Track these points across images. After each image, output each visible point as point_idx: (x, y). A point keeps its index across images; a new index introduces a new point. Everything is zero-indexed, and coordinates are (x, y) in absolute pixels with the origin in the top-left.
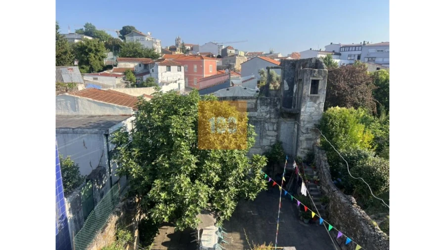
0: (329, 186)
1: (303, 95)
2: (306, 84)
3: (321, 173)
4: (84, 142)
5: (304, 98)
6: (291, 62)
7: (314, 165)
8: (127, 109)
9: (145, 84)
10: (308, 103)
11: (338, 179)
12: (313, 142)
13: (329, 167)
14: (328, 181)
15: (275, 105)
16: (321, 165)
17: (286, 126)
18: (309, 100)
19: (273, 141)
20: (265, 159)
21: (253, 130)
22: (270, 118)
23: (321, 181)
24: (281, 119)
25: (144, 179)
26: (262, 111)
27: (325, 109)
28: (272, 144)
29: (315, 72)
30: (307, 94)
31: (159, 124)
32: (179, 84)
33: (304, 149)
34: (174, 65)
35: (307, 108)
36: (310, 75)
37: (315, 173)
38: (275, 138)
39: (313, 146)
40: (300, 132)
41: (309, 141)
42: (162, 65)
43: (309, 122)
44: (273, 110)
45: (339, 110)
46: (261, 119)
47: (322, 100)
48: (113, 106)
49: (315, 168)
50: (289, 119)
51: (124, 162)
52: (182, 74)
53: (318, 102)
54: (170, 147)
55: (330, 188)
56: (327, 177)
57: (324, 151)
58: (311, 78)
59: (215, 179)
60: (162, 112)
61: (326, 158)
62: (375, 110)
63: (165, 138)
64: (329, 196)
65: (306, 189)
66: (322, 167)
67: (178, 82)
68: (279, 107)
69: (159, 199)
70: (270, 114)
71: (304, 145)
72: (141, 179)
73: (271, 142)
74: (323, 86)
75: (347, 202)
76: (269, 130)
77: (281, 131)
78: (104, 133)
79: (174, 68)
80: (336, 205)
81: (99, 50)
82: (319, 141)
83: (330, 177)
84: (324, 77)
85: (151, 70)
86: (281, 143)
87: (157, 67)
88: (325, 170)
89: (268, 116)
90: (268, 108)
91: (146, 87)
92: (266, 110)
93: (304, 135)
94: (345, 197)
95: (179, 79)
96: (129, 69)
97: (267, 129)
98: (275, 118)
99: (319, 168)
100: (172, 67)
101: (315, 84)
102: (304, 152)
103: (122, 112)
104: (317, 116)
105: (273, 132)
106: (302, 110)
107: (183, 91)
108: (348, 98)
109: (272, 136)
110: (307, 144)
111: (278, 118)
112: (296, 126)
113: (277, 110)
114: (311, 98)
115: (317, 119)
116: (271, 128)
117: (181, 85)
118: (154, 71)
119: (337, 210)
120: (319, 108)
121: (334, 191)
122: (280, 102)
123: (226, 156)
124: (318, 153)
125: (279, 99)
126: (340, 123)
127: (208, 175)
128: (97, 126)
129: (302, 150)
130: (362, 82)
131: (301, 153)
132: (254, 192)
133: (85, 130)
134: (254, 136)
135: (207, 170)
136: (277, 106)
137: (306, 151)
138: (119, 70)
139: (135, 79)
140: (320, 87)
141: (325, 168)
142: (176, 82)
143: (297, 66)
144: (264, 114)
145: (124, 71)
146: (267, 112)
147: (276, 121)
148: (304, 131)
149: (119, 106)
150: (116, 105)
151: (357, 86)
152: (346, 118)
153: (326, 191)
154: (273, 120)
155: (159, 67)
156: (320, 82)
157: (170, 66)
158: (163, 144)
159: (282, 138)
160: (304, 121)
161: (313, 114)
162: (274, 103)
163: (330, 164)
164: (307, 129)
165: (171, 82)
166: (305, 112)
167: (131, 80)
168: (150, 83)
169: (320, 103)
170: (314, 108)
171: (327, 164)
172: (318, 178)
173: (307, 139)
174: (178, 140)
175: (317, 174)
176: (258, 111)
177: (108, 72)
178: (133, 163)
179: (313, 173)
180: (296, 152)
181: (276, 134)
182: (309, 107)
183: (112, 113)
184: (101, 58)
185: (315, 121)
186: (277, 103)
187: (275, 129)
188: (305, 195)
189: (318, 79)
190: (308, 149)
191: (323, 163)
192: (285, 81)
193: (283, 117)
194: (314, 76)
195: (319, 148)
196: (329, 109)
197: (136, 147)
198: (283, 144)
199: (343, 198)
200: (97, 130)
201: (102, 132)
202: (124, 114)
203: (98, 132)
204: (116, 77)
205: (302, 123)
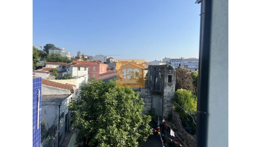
0: (182, 131)
1: (165, 83)
2: (166, 78)
3: (177, 125)
4: (45, 110)
5: (165, 85)
6: (154, 67)
7: (173, 121)
8: (67, 91)
9: (65, 78)
10: (167, 87)
11: (186, 127)
12: (171, 108)
13: (181, 121)
14: (182, 129)
15: (150, 88)
16: (177, 120)
17: (156, 99)
18: (167, 86)
19: (149, 108)
20: (150, 117)
21: (143, 101)
22: (147, 95)
23: (177, 129)
24: (153, 96)
25: (91, 130)
26: (143, 91)
27: (176, 90)
28: (149, 110)
29: (170, 71)
30: (166, 82)
31: (97, 98)
32: (85, 78)
33: (166, 112)
34: (82, 67)
35: (167, 90)
36: (168, 73)
37: (174, 125)
38: (150, 106)
39: (171, 110)
40: (164, 103)
41: (169, 108)
42: (75, 66)
43: (168, 97)
44: (149, 91)
45: (183, 91)
46: (143, 95)
47: (174, 86)
48: (58, 90)
49: (173, 123)
50: (157, 96)
51: (78, 120)
52: (86, 72)
53: (172, 87)
54: (104, 111)
55: (183, 132)
56: (181, 127)
57: (177, 113)
58: (168, 75)
59: (128, 128)
60: (97, 91)
61: (179, 116)
62: (195, 92)
63: (101, 106)
64: (183, 137)
65: (174, 133)
66: (178, 122)
67: (85, 76)
68: (152, 89)
69: (102, 140)
70: (147, 93)
71: (166, 110)
72: (89, 129)
73: (148, 109)
74: (174, 78)
75: (194, 139)
76: (147, 102)
77: (153, 102)
78: (59, 104)
79: (82, 69)
80: (188, 142)
81: (35, 57)
82: (174, 107)
83: (183, 126)
84: (174, 74)
85: (68, 70)
86: (154, 109)
87: (72, 68)
88: (179, 123)
89: (147, 94)
90: (146, 90)
91: (66, 79)
92: (145, 91)
93: (166, 104)
94: (193, 136)
95: (85, 75)
96: (54, 68)
97: (146, 101)
98: (150, 95)
99: (176, 122)
100: (81, 68)
101: (170, 77)
102: (166, 114)
103: (63, 93)
104: (172, 94)
105: (149, 103)
106: (165, 91)
107: (87, 82)
108: (182, 85)
109: (149, 105)
110: (168, 109)
111: (152, 95)
112: (161, 100)
113: (151, 91)
114: (169, 85)
115: (172, 96)
116: (148, 101)
117: (86, 78)
118: (70, 70)
119: (189, 144)
120: (172, 89)
121: (186, 134)
122: (152, 87)
123: (133, 115)
124: (174, 114)
125: (152, 85)
126: (184, 97)
127: (125, 126)
128: (53, 101)
129: (165, 113)
130: (187, 77)
131: (165, 114)
132: (146, 136)
133: (47, 103)
134: (144, 104)
135: (125, 122)
136: (151, 88)
137: (167, 113)
138: (47, 69)
139: (58, 74)
140: (172, 79)
141: (179, 122)
142: (83, 76)
143: (157, 68)
144: (144, 93)
145: (50, 70)
146: (146, 92)
147: (151, 97)
148: (166, 102)
149: (62, 89)
150: (60, 89)
151: (185, 80)
152: (186, 94)
153: (182, 134)
154: (149, 97)
155: (73, 68)
156: (172, 77)
157: (80, 68)
158: (100, 108)
159: (154, 106)
160: (166, 97)
161: (170, 93)
162: (149, 87)
163: (181, 119)
164: (167, 101)
165: (81, 77)
166: (166, 92)
167: (55, 75)
168: (68, 77)
169: (173, 87)
170: (170, 90)
171: (180, 119)
172: (176, 127)
173: (168, 106)
174: (109, 106)
175: (175, 126)
176: (141, 91)
177: (40, 71)
178: (82, 120)
179: (172, 125)
180: (162, 114)
181: (151, 104)
182: (168, 89)
183: (58, 94)
184: (36, 62)
185: (171, 96)
186: (151, 87)
187: (150, 101)
188: (174, 136)
189: (172, 75)
190: (169, 112)
191: (178, 119)
192: (151, 76)
193: (154, 95)
194: (169, 74)
195: (174, 111)
196: (178, 90)
197: (84, 111)
198: (155, 110)
199: (192, 137)
200: (54, 103)
201: (58, 104)
202: (65, 94)
203: (55, 104)
204: (47, 73)
205: (165, 97)
